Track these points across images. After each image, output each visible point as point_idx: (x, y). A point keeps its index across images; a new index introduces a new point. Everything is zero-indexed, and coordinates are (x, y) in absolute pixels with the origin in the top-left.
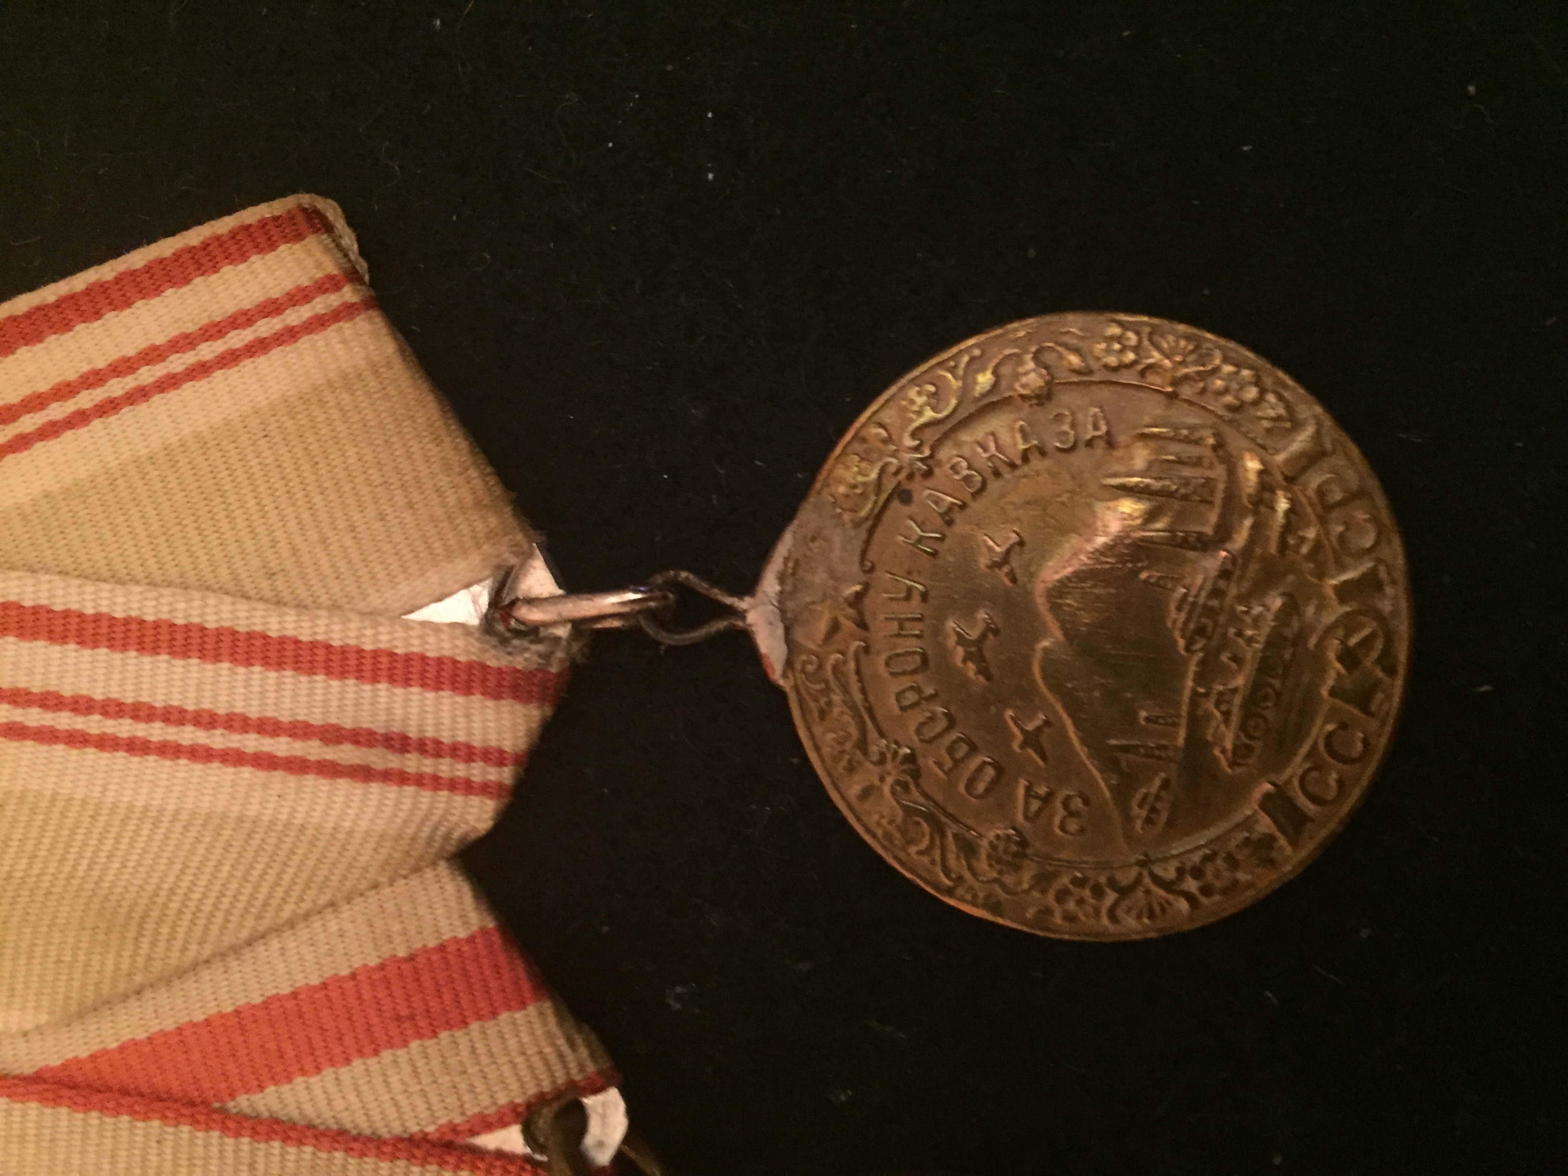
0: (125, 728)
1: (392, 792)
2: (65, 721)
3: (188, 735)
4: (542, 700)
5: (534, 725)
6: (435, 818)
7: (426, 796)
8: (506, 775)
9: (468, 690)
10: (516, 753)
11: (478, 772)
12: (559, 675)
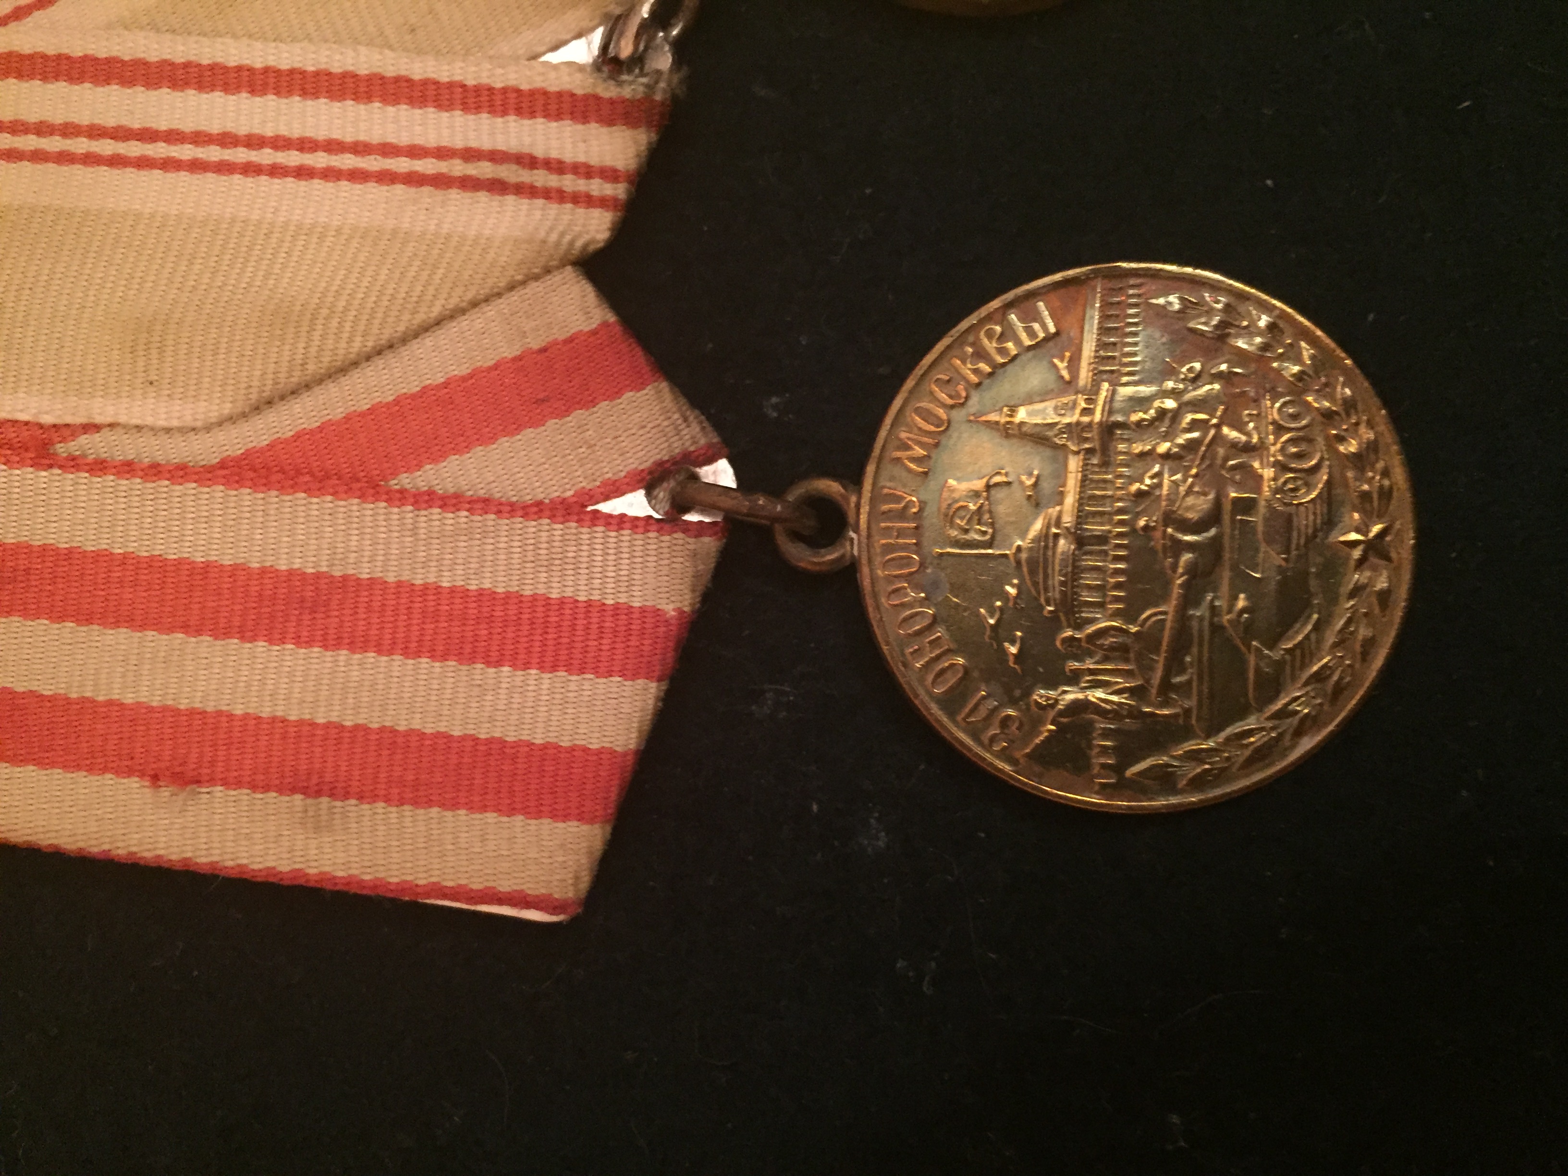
0: (293, 158)
1: (524, 204)
2: (241, 155)
3: (348, 161)
4: (649, 125)
5: (643, 148)
6: (561, 228)
7: (553, 209)
8: (619, 191)
9: (584, 119)
10: (628, 171)
11: (597, 187)
12: (663, 103)
